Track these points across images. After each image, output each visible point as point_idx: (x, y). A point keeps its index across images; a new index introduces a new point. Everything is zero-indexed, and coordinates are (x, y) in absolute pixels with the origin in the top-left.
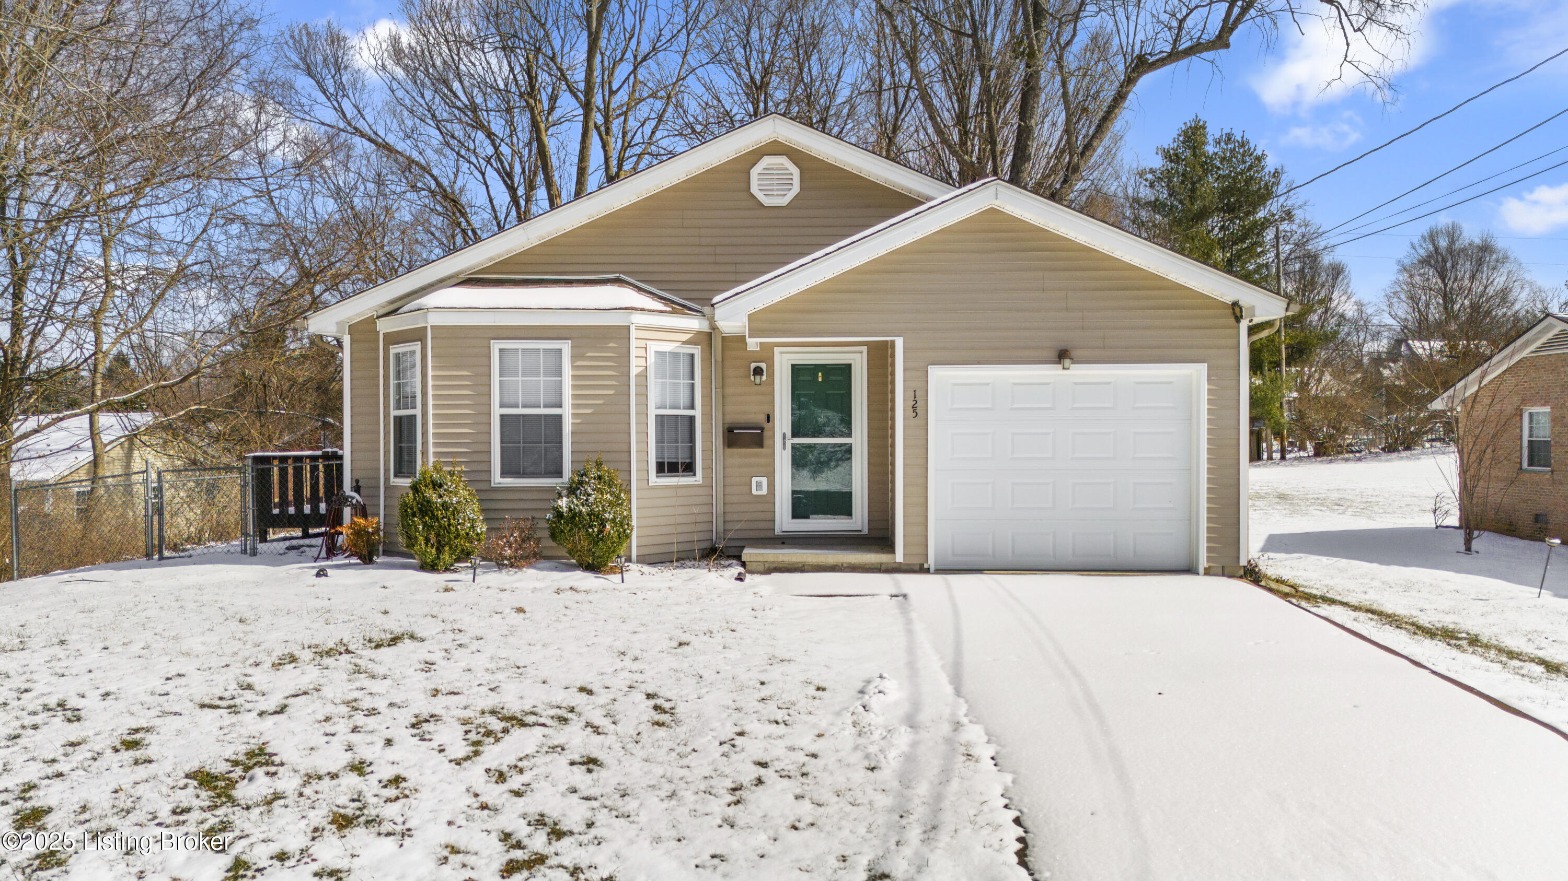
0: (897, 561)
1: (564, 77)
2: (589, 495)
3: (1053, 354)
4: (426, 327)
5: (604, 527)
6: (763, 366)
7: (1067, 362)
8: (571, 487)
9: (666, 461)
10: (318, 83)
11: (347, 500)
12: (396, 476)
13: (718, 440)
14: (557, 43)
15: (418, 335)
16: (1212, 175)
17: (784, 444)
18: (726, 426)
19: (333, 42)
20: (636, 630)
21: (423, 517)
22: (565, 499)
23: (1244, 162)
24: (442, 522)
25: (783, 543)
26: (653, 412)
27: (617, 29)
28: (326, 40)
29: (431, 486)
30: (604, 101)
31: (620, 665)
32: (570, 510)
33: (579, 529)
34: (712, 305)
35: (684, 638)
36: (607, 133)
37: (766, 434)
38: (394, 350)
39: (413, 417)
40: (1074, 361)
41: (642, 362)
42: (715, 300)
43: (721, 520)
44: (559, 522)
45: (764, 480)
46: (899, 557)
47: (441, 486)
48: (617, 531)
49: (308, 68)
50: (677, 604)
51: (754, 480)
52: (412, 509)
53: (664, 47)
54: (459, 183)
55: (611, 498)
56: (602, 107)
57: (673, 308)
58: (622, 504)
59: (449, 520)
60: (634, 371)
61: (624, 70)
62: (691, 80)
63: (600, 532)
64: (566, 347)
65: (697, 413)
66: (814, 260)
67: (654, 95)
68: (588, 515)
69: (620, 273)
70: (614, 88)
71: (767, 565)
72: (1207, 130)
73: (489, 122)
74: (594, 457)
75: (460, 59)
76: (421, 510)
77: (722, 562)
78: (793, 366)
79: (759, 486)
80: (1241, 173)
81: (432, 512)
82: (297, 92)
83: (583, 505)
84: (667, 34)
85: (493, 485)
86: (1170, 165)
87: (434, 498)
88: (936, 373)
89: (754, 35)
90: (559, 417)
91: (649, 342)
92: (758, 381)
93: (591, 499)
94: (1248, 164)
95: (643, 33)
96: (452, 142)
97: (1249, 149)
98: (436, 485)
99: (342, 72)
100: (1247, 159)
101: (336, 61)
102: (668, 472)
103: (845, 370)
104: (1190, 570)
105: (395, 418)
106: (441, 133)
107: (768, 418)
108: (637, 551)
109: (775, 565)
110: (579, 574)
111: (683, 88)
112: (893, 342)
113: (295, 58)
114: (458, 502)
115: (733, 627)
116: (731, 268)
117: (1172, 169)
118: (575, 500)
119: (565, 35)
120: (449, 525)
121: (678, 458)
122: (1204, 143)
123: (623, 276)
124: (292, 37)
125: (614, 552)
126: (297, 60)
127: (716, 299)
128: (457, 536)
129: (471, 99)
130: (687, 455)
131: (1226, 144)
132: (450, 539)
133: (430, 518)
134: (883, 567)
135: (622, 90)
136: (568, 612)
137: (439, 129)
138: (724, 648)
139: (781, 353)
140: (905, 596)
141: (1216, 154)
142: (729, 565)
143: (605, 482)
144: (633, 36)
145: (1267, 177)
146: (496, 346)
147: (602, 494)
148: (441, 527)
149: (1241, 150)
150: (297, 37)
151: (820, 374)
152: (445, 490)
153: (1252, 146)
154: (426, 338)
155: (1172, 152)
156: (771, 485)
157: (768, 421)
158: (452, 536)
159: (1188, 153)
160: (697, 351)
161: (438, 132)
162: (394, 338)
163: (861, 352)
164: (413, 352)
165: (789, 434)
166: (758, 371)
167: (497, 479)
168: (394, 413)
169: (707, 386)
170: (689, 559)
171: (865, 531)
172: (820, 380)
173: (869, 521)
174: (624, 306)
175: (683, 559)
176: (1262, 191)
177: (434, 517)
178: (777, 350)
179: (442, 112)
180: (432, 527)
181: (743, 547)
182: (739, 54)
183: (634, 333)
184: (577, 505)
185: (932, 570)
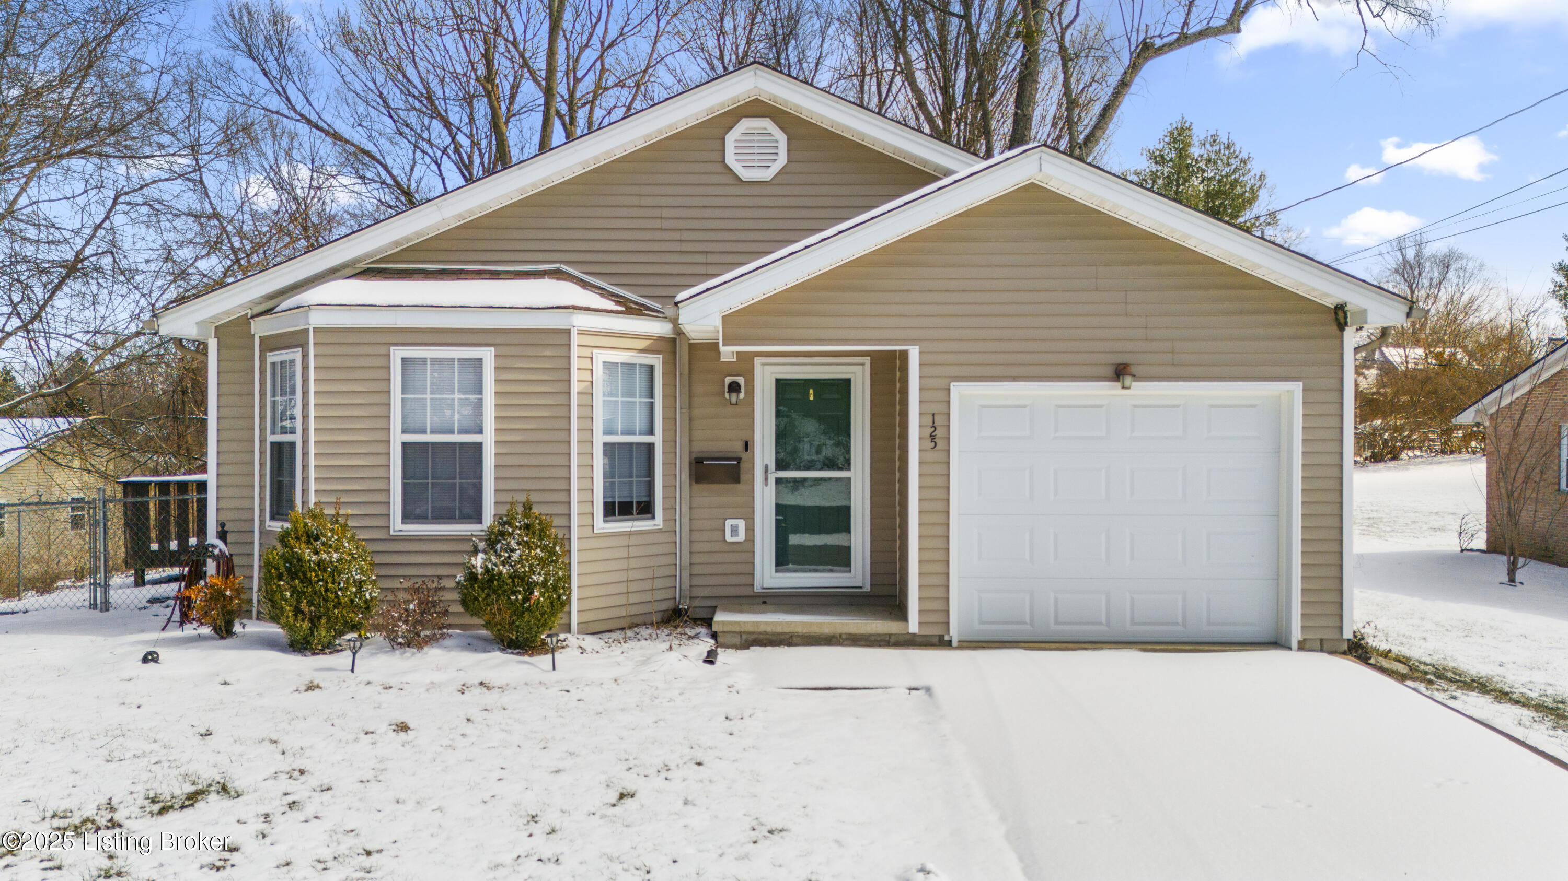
0: (911, 631)
1: (525, 65)
2: (513, 551)
3: (1110, 371)
4: (307, 330)
5: (532, 593)
6: (741, 380)
7: (1128, 380)
8: (490, 539)
9: (617, 500)
10: (260, 65)
11: (207, 549)
12: (273, 518)
13: (683, 474)
14: (519, 28)
15: (297, 340)
16: (1197, 178)
17: (766, 479)
18: (694, 456)
19: (276, 23)
20: (561, 765)
21: (293, 579)
22: (481, 556)
23: (1228, 165)
24: (317, 588)
25: (764, 602)
26: (600, 439)
27: (584, 14)
28: (269, 21)
29: (304, 539)
30: (568, 89)
31: (526, 845)
32: (487, 571)
33: (499, 596)
34: (676, 304)
35: (630, 782)
36: (571, 123)
37: (744, 466)
38: (274, 357)
39: (292, 444)
40: (1135, 377)
41: (586, 376)
42: (679, 298)
43: (686, 574)
44: (472, 586)
45: (741, 524)
46: (913, 626)
47: (317, 538)
48: (549, 597)
49: (250, 51)
50: (623, 710)
51: (729, 523)
52: (277, 569)
53: (632, 32)
54: (416, 175)
55: (542, 554)
56: (566, 96)
57: (627, 308)
58: (556, 562)
59: (327, 583)
60: (575, 388)
61: (589, 56)
62: (661, 70)
63: (526, 599)
64: (488, 355)
65: (657, 439)
66: (806, 247)
67: (620, 84)
68: (510, 577)
69: (560, 262)
70: (580, 75)
71: (744, 637)
72: (1193, 131)
73: (446, 111)
74: (522, 498)
75: (415, 43)
76: (288, 570)
77: (688, 631)
78: (778, 381)
79: (735, 530)
80: (1227, 176)
81: (305, 574)
82: (237, 76)
83: (503, 563)
84: (635, 21)
85: (392, 533)
86: (1154, 168)
87: (307, 554)
88: (959, 390)
89: (728, 24)
90: (479, 447)
91: (595, 351)
92: (734, 399)
93: (516, 556)
94: (1233, 167)
95: (611, 19)
96: (406, 131)
97: (1234, 152)
98: (311, 538)
99: (286, 54)
100: (1232, 161)
101: (280, 42)
102: (619, 515)
103: (844, 385)
104: (1277, 643)
105: (272, 444)
106: (394, 121)
107: (747, 446)
108: (578, 618)
109: (754, 637)
110: (497, 657)
111: (652, 79)
112: (904, 355)
113: (235, 39)
114: (340, 560)
115: (700, 756)
116: (701, 258)
117: (1157, 171)
118: (493, 558)
119: (528, 21)
120: (327, 590)
121: (632, 497)
122: (1189, 145)
123: (564, 267)
124: (233, 16)
125: (544, 625)
126: (237, 41)
127: (681, 296)
128: (338, 605)
129: (427, 87)
130: (644, 492)
131: (1212, 146)
132: (328, 609)
133: (302, 582)
134: (893, 640)
135: (587, 77)
136: (469, 729)
137: (391, 117)
138: (686, 803)
139: (763, 364)
140: (928, 690)
141: (1201, 156)
142: (696, 636)
143: (533, 533)
144: (599, 20)
145: (1252, 181)
146: (398, 354)
147: (530, 548)
148: (315, 593)
149: (1227, 153)
150: (237, 17)
151: (811, 391)
152: (323, 544)
153: (1237, 148)
154: (308, 343)
155: (1157, 153)
156: (750, 530)
157: (747, 449)
158: (330, 605)
159: (1173, 155)
160: (657, 361)
161: (390, 120)
162: (271, 344)
163: (863, 364)
164: (293, 362)
165: (772, 466)
166: (734, 388)
167: (397, 525)
168: (271, 438)
169: (669, 407)
170: (645, 624)
171: (867, 588)
172: (811, 398)
173: (872, 574)
174: (562, 304)
175: (637, 625)
176: (1247, 194)
177: (306, 580)
178: (758, 361)
179: (396, 99)
180: (304, 593)
181: (714, 609)
182: (711, 43)
183: (575, 339)
184: (496, 565)
185: (955, 644)
